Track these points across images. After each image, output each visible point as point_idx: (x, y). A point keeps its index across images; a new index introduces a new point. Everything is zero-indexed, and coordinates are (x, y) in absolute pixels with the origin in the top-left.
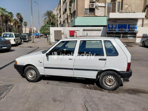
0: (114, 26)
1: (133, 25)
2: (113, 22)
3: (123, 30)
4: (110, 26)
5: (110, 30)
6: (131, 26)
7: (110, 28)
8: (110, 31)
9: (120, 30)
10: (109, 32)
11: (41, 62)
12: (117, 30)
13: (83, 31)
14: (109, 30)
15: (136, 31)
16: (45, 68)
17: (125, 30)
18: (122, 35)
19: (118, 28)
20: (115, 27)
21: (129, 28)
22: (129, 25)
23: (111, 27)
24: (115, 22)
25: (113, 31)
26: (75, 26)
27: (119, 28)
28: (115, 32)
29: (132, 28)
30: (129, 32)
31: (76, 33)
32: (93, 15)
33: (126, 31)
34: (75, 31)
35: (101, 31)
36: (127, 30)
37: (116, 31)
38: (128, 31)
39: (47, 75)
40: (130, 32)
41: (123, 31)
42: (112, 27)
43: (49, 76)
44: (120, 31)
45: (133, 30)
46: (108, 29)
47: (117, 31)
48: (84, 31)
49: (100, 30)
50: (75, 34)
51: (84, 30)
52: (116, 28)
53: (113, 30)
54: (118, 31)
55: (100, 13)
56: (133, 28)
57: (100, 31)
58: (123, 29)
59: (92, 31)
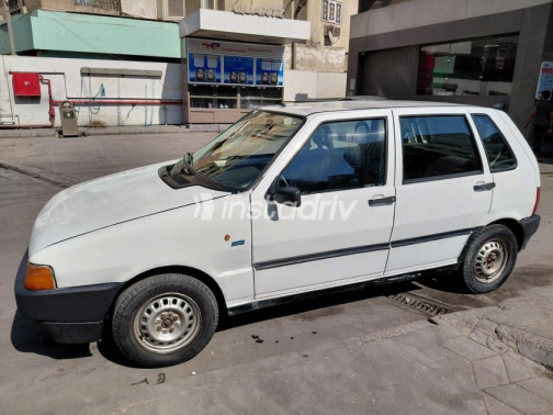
0: (212, 64)
1: (272, 61)
2: (207, 45)
3: (243, 79)
4: (199, 63)
5: (200, 76)
6: (266, 66)
7: (198, 68)
8: (199, 80)
9: (234, 78)
10: (195, 83)
11: (242, 242)
12: (223, 77)
13: (83, 74)
14: (194, 75)
15: (281, 84)
16: (260, 266)
17: (249, 78)
18: (239, 97)
19: (226, 71)
20: (215, 66)
21: (260, 71)
22: (260, 61)
23: (202, 66)
24: (212, 45)
25: (210, 80)
26: (33, 53)
27: (228, 70)
28: (217, 84)
29: (269, 72)
30: (259, 86)
31: (49, 84)
32: (113, 12)
33: (251, 83)
34: (45, 77)
35: (159, 77)
36: (254, 79)
37: (219, 81)
38: (258, 83)
39: (260, 302)
40: (265, 86)
41: (242, 82)
42: (206, 68)
43: (273, 304)
44: (232, 81)
45: (274, 80)
46: (191, 75)
47: (222, 83)
48: (89, 75)
49: (156, 76)
50: (44, 89)
51: (87, 73)
52: (218, 70)
53: (211, 76)
54: (226, 82)
55: (141, 5)
56: (272, 72)
57: (157, 81)
58: (243, 76)
59: (123, 76)
